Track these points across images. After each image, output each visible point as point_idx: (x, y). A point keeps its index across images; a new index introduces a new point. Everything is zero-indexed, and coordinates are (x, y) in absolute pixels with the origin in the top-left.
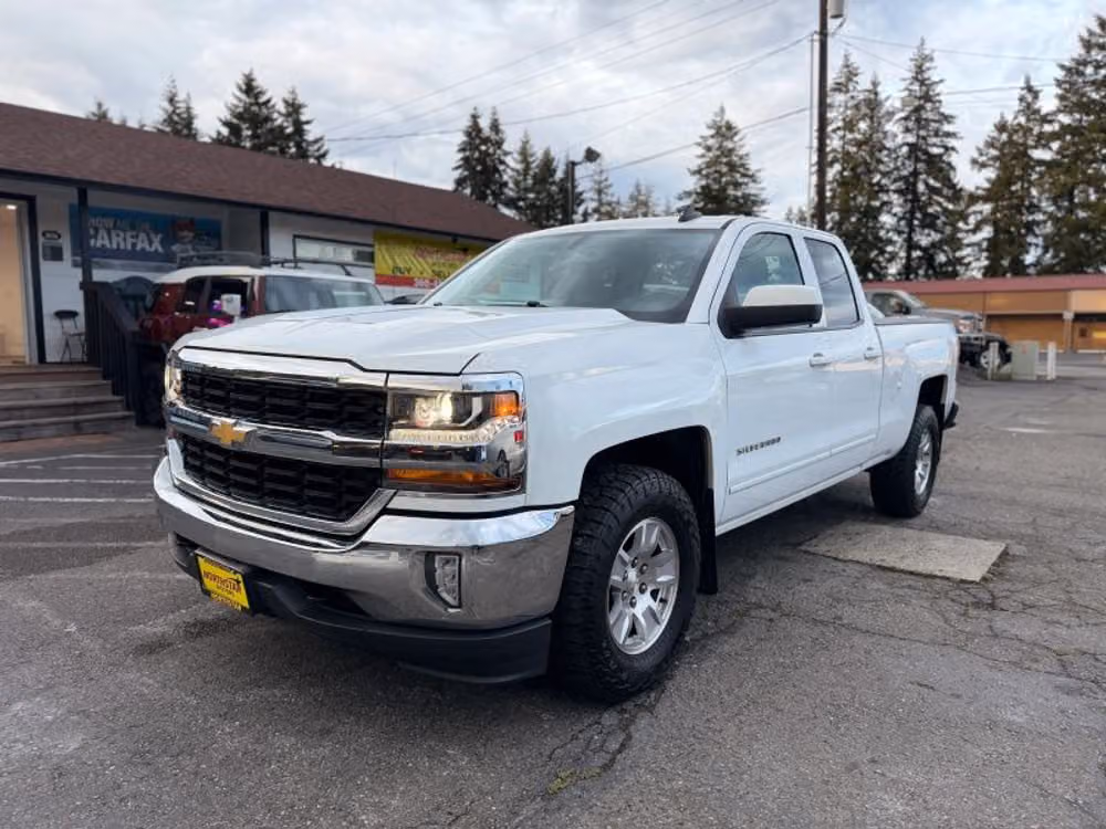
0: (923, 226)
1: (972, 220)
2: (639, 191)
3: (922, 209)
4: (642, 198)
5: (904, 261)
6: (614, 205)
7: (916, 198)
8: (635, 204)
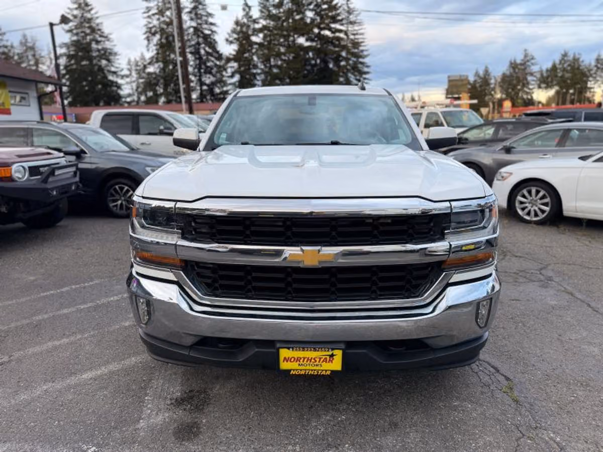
0: (205, 73)
1: (230, 71)
2: (26, 40)
3: (205, 64)
6: (9, 48)
8: (25, 48)
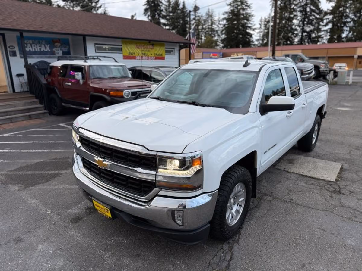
0: (308, 24)
1: (325, 21)
2: (209, 11)
3: (308, 17)
4: (210, 14)
5: (300, 37)
6: (200, 17)
7: (306, 13)
8: (208, 16)
